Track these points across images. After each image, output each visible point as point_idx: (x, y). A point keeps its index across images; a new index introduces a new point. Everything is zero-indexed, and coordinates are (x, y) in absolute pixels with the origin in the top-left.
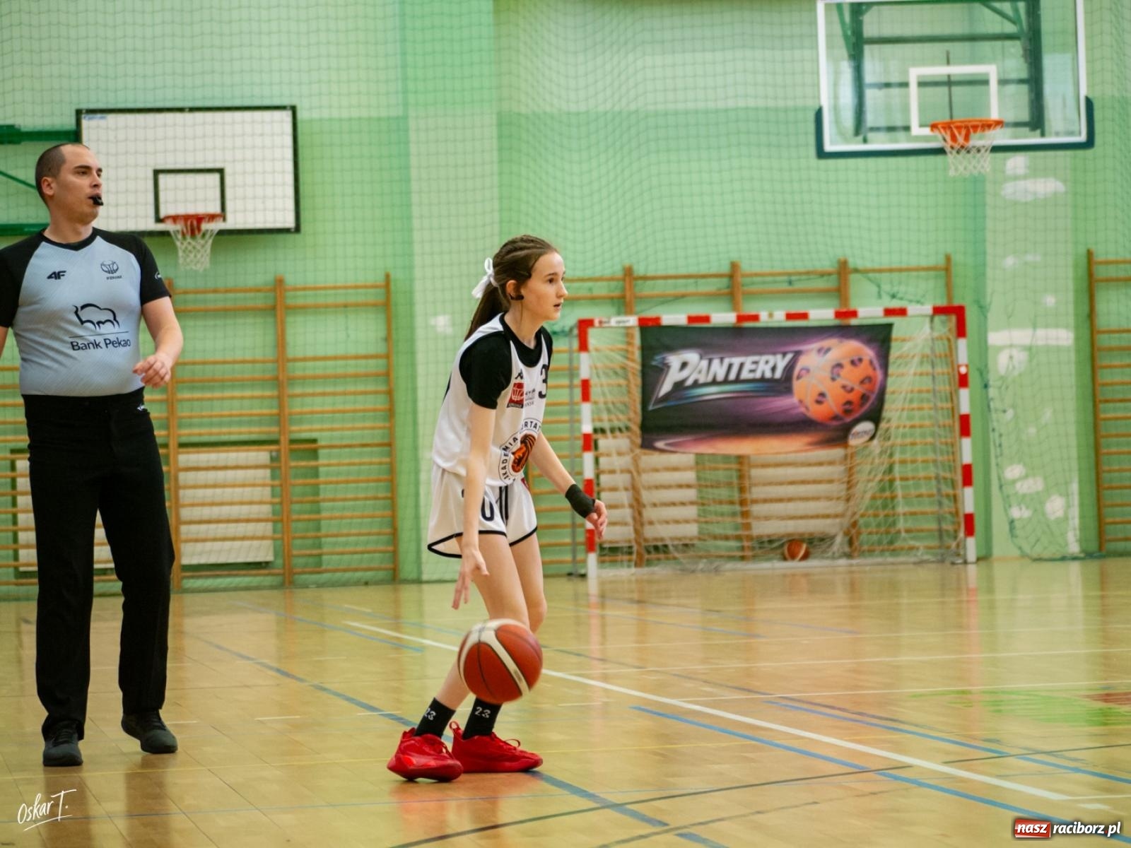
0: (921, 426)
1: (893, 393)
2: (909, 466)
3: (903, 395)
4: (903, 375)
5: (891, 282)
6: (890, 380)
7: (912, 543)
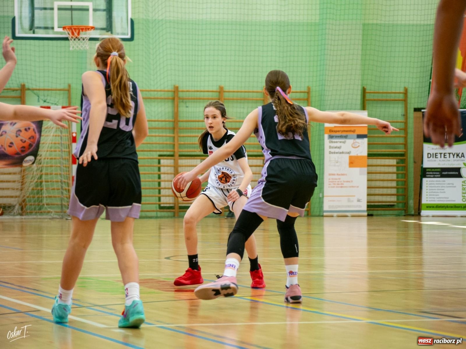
0: (55, 159)
1: (43, 143)
2: (49, 176)
3: (47, 145)
4: (47, 136)
5: (44, 96)
6: (42, 138)
7: (49, 210)
